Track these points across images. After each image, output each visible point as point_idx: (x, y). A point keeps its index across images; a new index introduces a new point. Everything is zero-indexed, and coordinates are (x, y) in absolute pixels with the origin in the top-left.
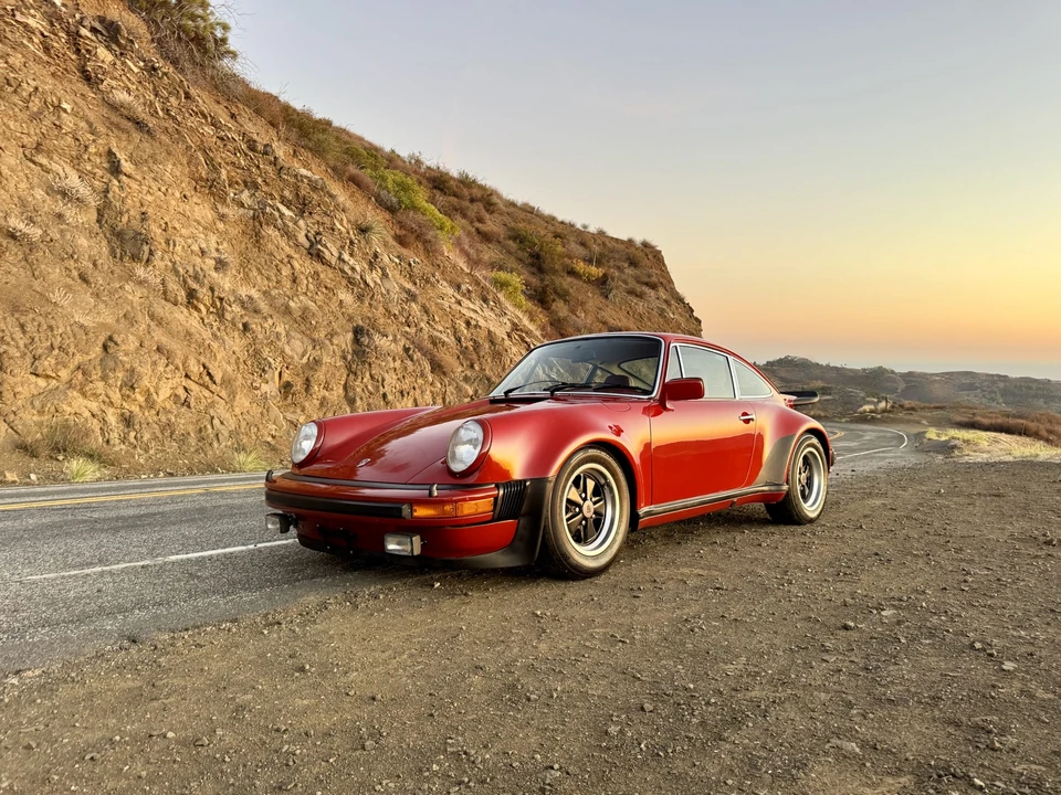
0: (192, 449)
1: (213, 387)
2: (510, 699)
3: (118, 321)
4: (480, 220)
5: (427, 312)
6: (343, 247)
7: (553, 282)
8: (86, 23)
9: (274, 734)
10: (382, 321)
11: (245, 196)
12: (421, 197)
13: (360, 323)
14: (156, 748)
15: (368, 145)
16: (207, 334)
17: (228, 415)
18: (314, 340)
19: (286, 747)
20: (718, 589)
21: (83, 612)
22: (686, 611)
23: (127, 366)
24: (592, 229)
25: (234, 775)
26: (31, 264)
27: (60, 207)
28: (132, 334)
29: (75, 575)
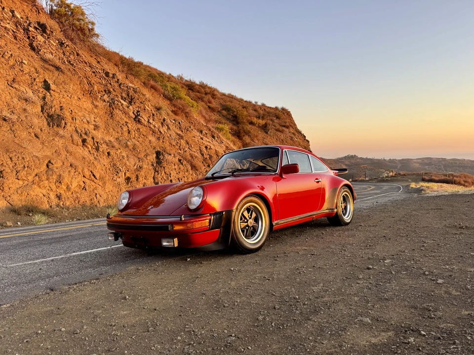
0: (88, 208)
1: (96, 181)
2: (216, 307)
3: (52, 154)
4: (210, 102)
5: (188, 143)
6: (149, 117)
7: (243, 128)
8: (31, 25)
9: (110, 327)
10: (168, 148)
11: (106, 97)
12: (183, 93)
13: (159, 150)
14: (56, 335)
15: (158, 72)
16: (92, 158)
17: (103, 192)
18: (139, 158)
19: (114, 332)
20: (313, 255)
21: (32, 278)
22: (297, 265)
23: (58, 173)
24: (259, 104)
25: (89, 345)
26: (13, 131)
27: (25, 106)
28: (59, 159)
29: (30, 264)
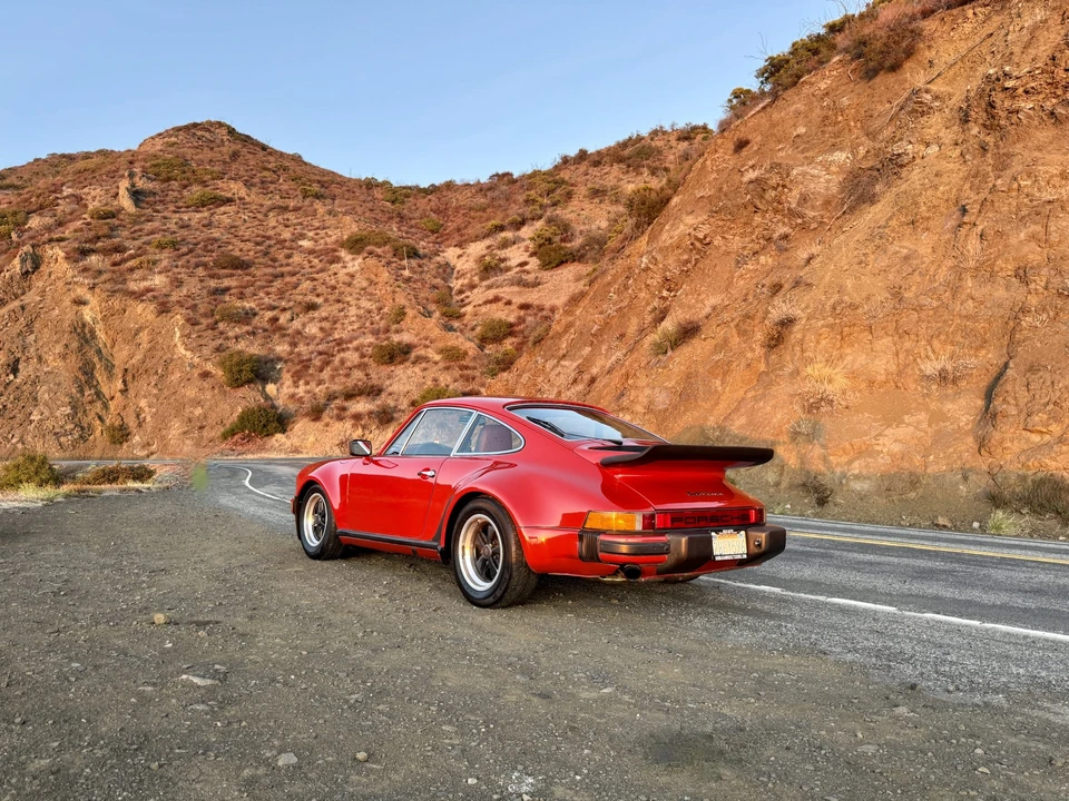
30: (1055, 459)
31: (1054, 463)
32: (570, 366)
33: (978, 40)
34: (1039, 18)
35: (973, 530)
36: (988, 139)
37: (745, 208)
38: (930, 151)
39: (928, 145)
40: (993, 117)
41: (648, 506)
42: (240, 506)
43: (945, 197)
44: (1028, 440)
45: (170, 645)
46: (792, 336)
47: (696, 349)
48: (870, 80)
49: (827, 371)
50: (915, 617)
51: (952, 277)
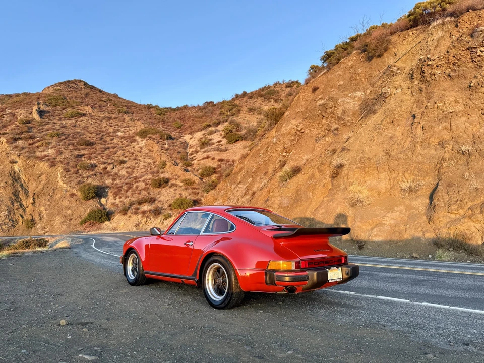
30: (462, 226)
31: (462, 227)
32: (243, 187)
33: (415, 45)
34: (440, 35)
35: (429, 259)
36: (422, 86)
37: (318, 116)
38: (398, 91)
39: (397, 89)
40: (424, 77)
41: (296, 257)
42: (92, 258)
43: (406, 111)
44: (449, 217)
45: (70, 337)
46: (343, 173)
47: (300, 179)
48: (370, 61)
49: (360, 188)
50: (419, 305)
51: (412, 146)
